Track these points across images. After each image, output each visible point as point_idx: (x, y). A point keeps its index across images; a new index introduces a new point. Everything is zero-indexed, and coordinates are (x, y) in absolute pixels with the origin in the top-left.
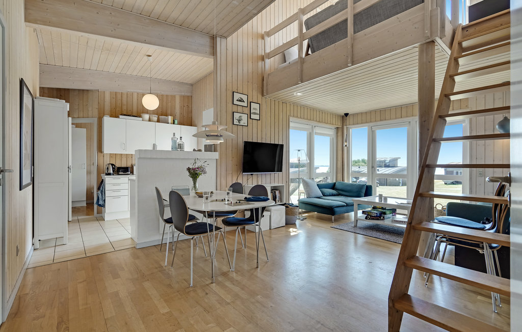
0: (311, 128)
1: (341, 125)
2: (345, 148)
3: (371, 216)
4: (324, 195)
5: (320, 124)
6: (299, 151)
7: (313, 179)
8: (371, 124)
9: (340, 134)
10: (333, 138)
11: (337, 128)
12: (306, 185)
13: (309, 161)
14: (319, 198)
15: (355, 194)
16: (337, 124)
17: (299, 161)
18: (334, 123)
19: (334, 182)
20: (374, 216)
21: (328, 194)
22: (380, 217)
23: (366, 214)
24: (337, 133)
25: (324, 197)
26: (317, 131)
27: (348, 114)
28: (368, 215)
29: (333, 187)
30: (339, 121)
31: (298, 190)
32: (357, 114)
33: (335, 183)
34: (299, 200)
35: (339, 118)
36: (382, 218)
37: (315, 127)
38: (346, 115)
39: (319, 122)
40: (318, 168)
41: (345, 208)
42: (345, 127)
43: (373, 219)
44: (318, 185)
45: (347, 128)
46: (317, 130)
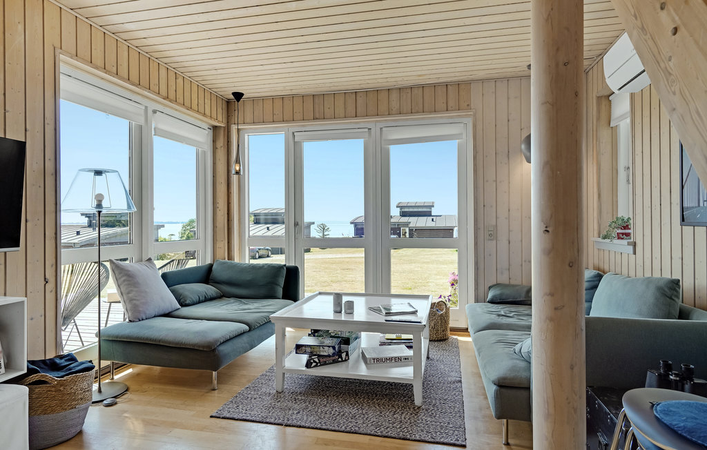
0: (142, 112)
1: (225, 121)
2: (235, 178)
3: (319, 356)
4: (183, 305)
5: (170, 109)
6: (98, 173)
7: (150, 260)
8: (293, 127)
9: (221, 142)
10: (204, 153)
11: (215, 128)
12: (127, 280)
13: (134, 209)
14: (168, 315)
15: (263, 292)
16: (214, 115)
17: (99, 206)
18: (208, 112)
19: (209, 261)
20: (329, 356)
21: (195, 298)
22: (339, 353)
23: (305, 353)
24: (214, 141)
25: (186, 311)
26: (162, 126)
27: (242, 94)
28: (311, 354)
29: (206, 275)
30: (220, 110)
31: (96, 299)
32: (263, 99)
33: (211, 266)
34: (99, 334)
35: (220, 102)
36: (344, 355)
37: (155, 112)
38: (238, 96)
39: (167, 98)
40: (163, 226)
41: (245, 338)
42: (234, 128)
43: (325, 364)
44: (164, 276)
45: (238, 130)
46: (160, 122)
